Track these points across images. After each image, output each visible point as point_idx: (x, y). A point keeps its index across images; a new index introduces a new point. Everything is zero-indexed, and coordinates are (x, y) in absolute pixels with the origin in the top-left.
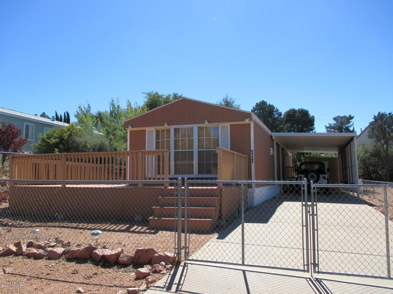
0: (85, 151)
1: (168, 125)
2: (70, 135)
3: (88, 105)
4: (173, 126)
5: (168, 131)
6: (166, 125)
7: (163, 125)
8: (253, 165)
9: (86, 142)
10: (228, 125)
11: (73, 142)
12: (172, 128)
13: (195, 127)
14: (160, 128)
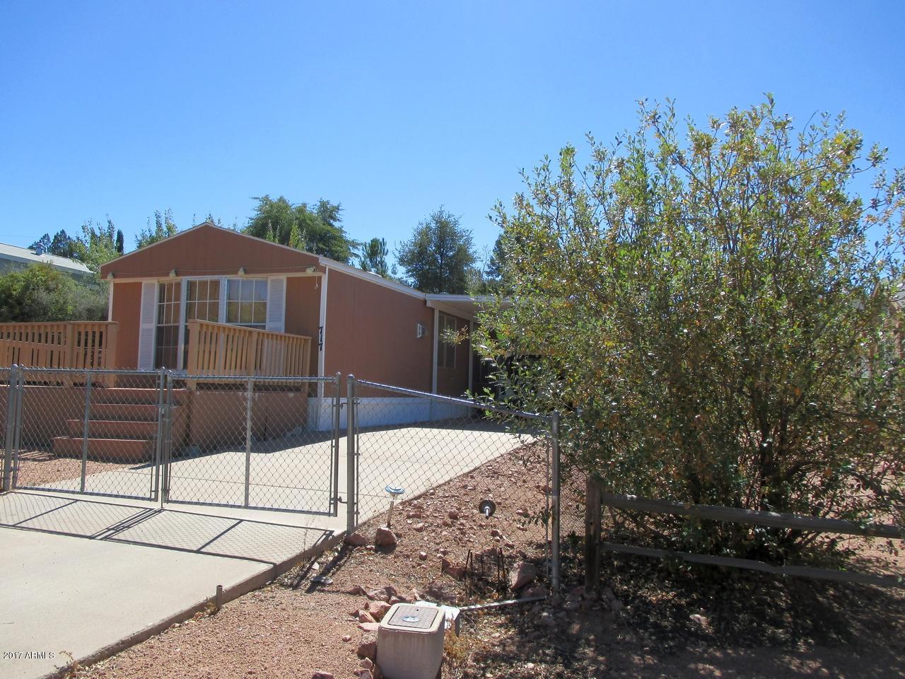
0: (63, 320)
1: (177, 274)
2: (26, 288)
3: (109, 222)
4: (186, 277)
5: (178, 285)
6: (172, 275)
7: (167, 275)
8: (322, 355)
9: (64, 303)
10: (283, 277)
11: (33, 301)
12: (184, 280)
13: (224, 280)
14: (164, 280)
